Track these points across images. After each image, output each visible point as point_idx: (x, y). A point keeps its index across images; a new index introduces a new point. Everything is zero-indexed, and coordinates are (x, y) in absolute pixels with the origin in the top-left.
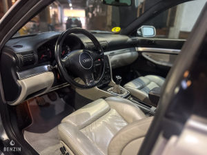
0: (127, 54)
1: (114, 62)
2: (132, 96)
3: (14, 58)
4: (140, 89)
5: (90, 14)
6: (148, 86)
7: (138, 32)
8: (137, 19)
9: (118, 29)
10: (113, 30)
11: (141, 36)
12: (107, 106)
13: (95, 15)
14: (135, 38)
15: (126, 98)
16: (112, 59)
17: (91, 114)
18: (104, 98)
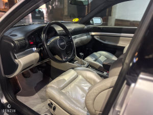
0: (85, 37)
1: (77, 43)
2: (91, 66)
3: (12, 44)
4: (95, 61)
5: (50, 7)
6: (100, 59)
7: (91, 22)
9: (77, 20)
11: (93, 24)
12: (76, 74)
13: (55, 7)
14: (89, 26)
15: (87, 67)
16: (75, 41)
17: (66, 79)
18: (73, 68)
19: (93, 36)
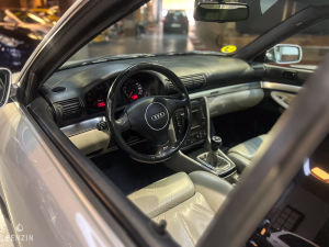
7: (268, 55)
8: (280, 23)
9: (231, 49)
10: (223, 50)
11: (272, 62)
12: (190, 188)
14: (259, 66)
16: (211, 104)
18: (188, 172)
19: (267, 91)
